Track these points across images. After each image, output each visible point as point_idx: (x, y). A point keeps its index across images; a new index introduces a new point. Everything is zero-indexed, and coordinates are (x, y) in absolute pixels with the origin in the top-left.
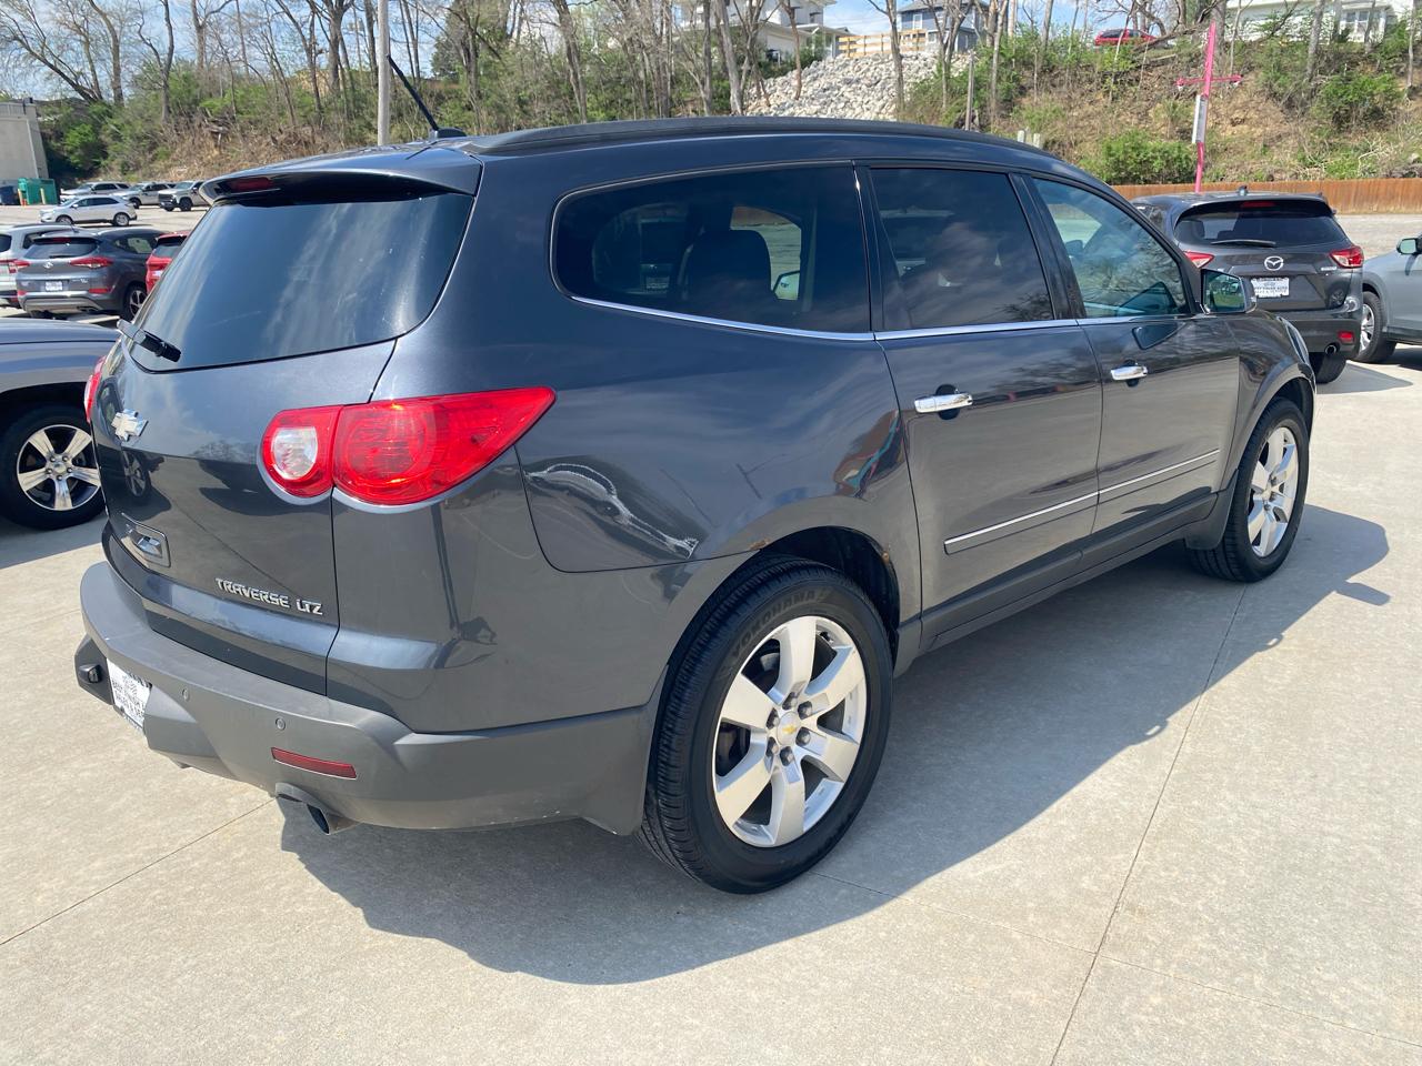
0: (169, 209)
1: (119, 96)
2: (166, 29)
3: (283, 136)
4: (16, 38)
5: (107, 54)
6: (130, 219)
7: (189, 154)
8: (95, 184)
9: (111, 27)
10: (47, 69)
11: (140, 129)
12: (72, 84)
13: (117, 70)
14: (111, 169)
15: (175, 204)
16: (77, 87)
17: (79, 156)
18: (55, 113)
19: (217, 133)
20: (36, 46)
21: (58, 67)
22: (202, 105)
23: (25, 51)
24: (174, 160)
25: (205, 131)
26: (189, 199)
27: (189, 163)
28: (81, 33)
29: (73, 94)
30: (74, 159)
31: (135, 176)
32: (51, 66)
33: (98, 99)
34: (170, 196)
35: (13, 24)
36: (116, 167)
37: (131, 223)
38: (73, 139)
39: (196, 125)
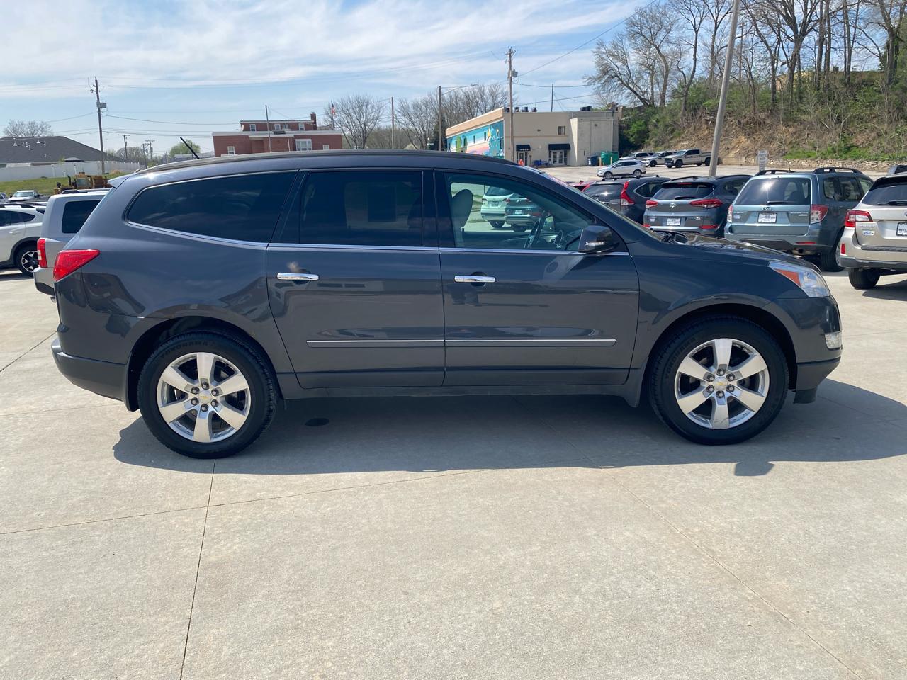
0: (670, 167)
1: (663, 101)
2: (693, 62)
3: (745, 120)
4: (616, 76)
5: (661, 79)
6: (642, 173)
7: (691, 134)
8: (637, 153)
9: (666, 64)
10: (629, 91)
11: (668, 120)
12: (640, 98)
13: (665, 87)
14: (650, 144)
15: (673, 164)
16: (642, 100)
17: (635, 138)
18: (629, 115)
19: (709, 120)
20: (625, 79)
21: (635, 89)
22: (703, 104)
23: (620, 82)
24: (683, 138)
25: (703, 119)
26: (681, 161)
27: (690, 139)
28: (650, 69)
29: (641, 104)
30: (632, 139)
31: (660, 148)
32: (631, 89)
33: (652, 106)
34: (671, 159)
35: (616, 68)
36: (652, 143)
37: (642, 175)
38: (634, 128)
39: (698, 116)
